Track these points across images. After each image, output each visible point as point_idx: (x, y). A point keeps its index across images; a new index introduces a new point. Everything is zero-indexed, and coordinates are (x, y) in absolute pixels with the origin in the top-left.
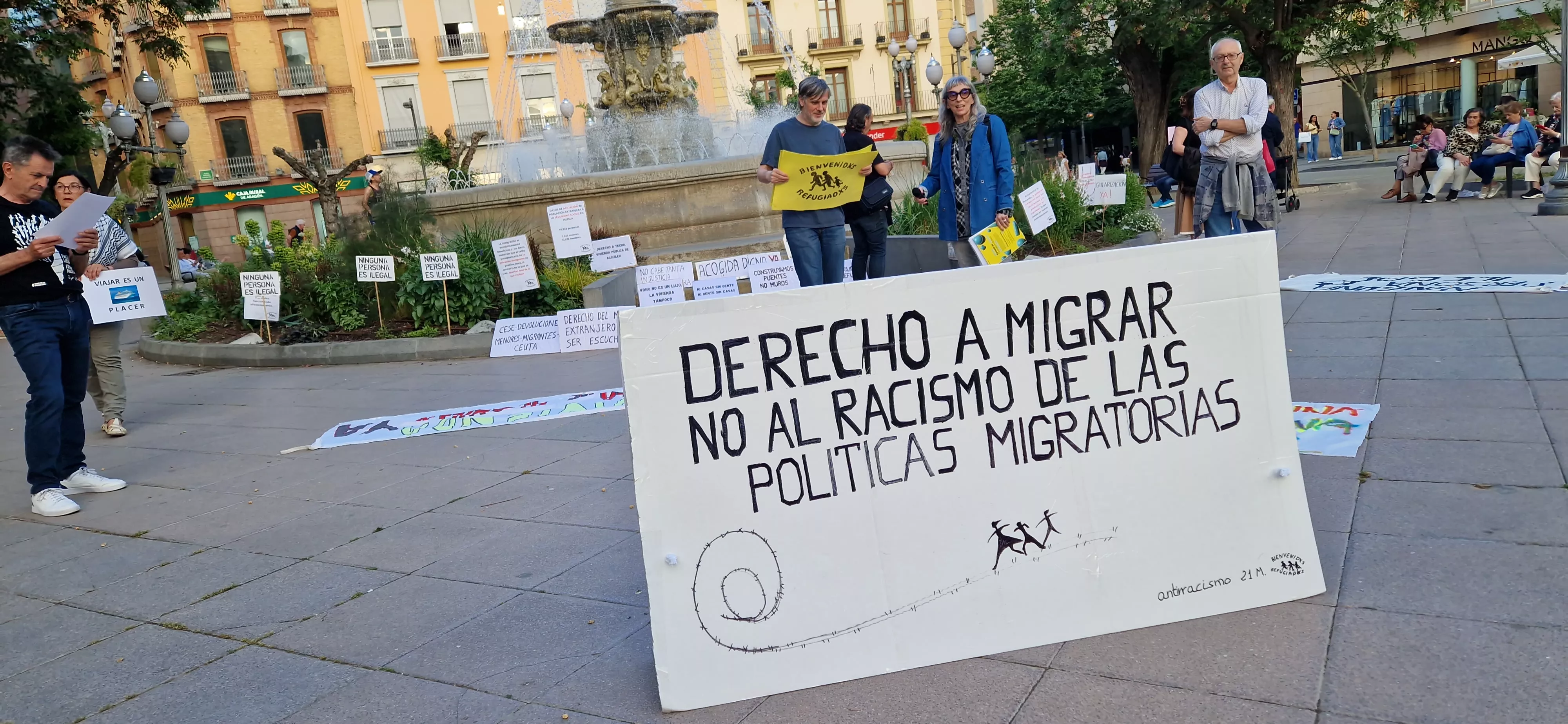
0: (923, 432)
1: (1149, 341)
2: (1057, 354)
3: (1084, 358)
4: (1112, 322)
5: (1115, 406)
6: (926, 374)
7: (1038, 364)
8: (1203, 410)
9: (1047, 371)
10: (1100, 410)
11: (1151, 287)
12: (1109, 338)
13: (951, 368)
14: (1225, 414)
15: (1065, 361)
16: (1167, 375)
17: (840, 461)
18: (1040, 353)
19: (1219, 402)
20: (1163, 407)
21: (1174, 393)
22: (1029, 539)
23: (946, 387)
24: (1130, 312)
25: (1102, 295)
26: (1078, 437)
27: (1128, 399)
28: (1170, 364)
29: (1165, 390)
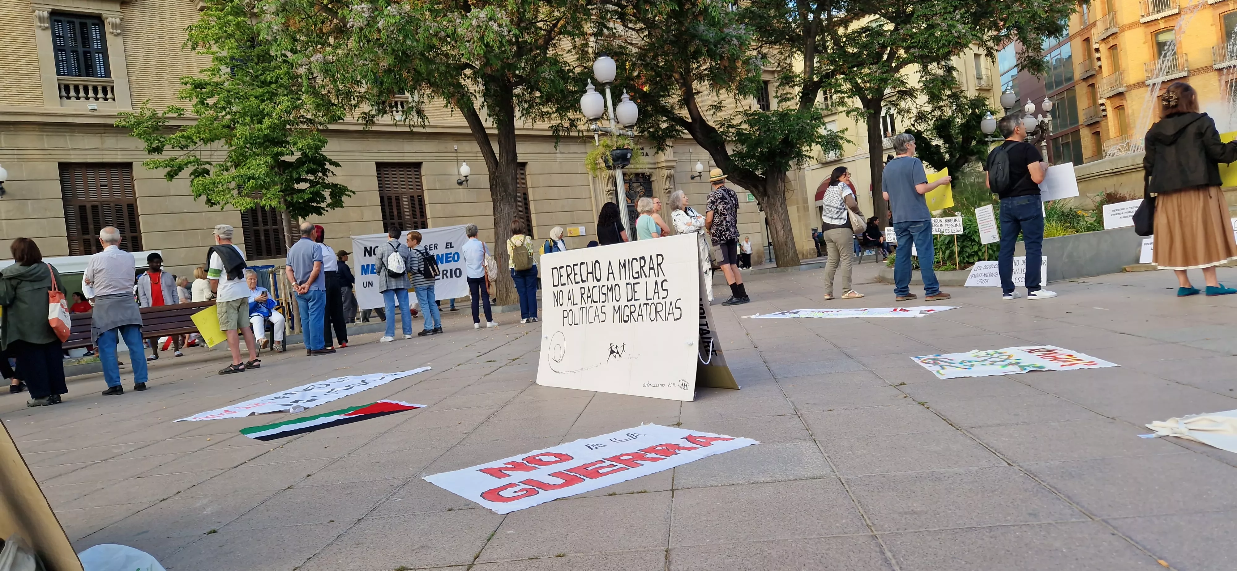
0: (599, 305)
1: (657, 278)
2: (632, 281)
3: (638, 283)
4: (646, 269)
5: (646, 304)
6: (600, 284)
7: (627, 284)
8: (671, 312)
9: (629, 286)
10: (642, 305)
11: (658, 255)
12: (646, 276)
13: (606, 283)
14: (677, 313)
15: (634, 284)
16: (663, 294)
17: (581, 312)
18: (628, 281)
19: (676, 308)
20: (660, 307)
21: (663, 301)
22: (618, 353)
23: (605, 290)
24: (652, 266)
25: (642, 258)
26: (635, 315)
27: (650, 302)
28: (663, 290)
29: (661, 301)
